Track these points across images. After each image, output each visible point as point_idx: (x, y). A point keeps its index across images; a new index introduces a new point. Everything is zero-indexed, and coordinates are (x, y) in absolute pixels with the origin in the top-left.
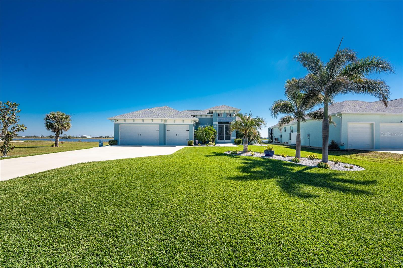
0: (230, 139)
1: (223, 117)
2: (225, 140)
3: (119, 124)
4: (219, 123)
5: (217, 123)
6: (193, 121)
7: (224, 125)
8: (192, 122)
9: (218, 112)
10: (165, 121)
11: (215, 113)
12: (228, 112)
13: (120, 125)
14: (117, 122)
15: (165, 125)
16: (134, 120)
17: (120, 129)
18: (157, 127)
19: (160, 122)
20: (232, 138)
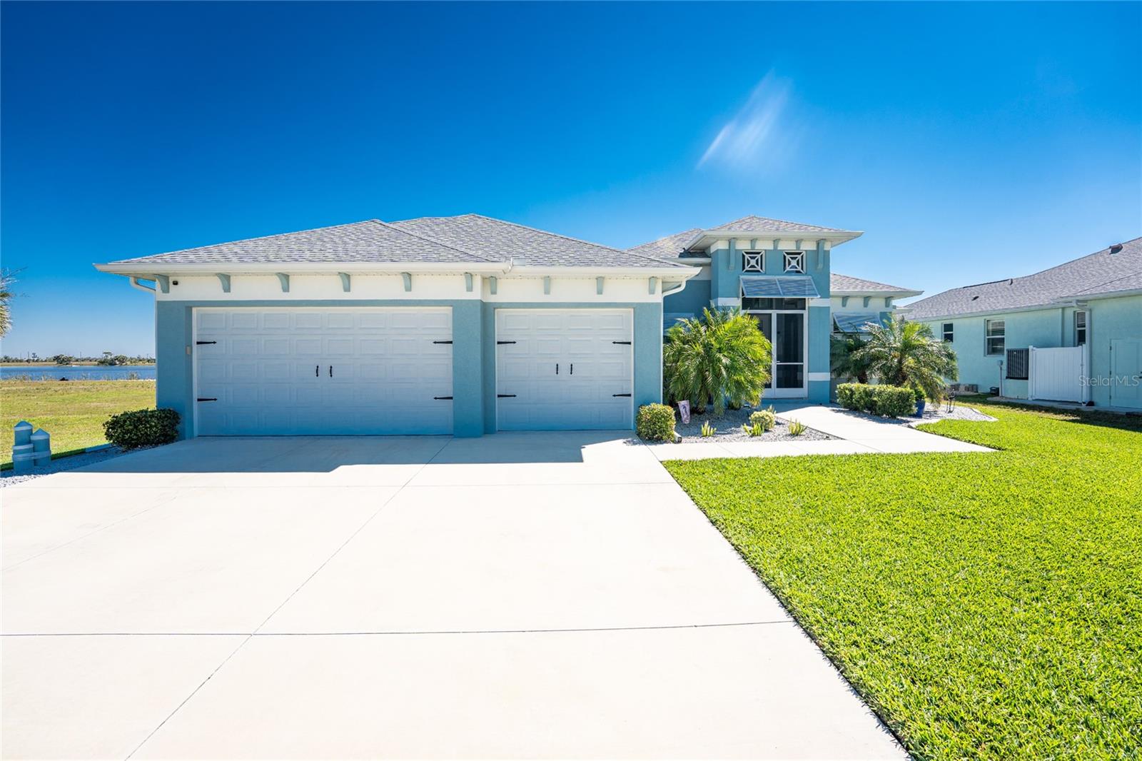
0: (799, 384)
1: (765, 274)
2: (778, 386)
3: (188, 307)
4: (747, 303)
5: (738, 302)
6: (659, 288)
7: (774, 313)
9: (744, 246)
10: (491, 281)
11: (728, 251)
12: (791, 247)
13: (195, 310)
14: (175, 294)
15: (487, 311)
16: (285, 277)
17: (195, 339)
18: (441, 323)
19: (454, 289)
20: (809, 377)
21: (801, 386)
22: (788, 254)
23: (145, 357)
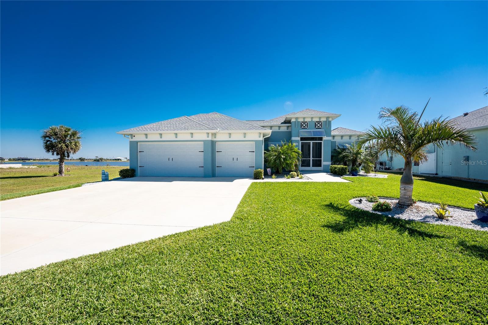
1: (308, 129)
2: (313, 166)
3: (137, 142)
4: (302, 139)
5: (299, 139)
6: (262, 136)
7: (311, 142)
8: (260, 137)
9: (301, 120)
10: (214, 135)
11: (295, 122)
12: (318, 120)
13: (138, 143)
14: (134, 139)
15: (213, 143)
16: (161, 134)
17: (139, 151)
18: (200, 146)
19: (204, 137)
20: (323, 163)
21: (321, 166)
22: (317, 122)
23: (109, 159)
